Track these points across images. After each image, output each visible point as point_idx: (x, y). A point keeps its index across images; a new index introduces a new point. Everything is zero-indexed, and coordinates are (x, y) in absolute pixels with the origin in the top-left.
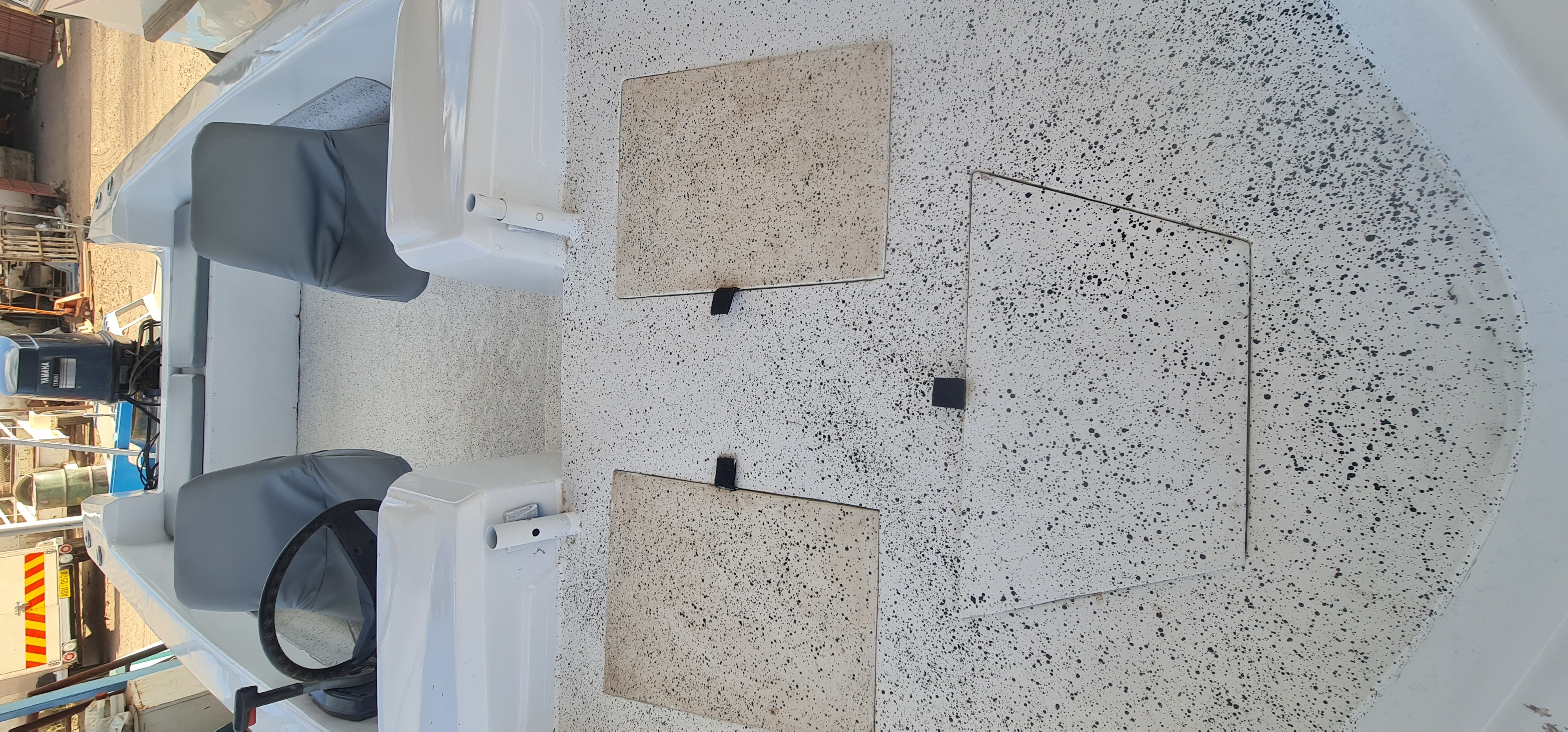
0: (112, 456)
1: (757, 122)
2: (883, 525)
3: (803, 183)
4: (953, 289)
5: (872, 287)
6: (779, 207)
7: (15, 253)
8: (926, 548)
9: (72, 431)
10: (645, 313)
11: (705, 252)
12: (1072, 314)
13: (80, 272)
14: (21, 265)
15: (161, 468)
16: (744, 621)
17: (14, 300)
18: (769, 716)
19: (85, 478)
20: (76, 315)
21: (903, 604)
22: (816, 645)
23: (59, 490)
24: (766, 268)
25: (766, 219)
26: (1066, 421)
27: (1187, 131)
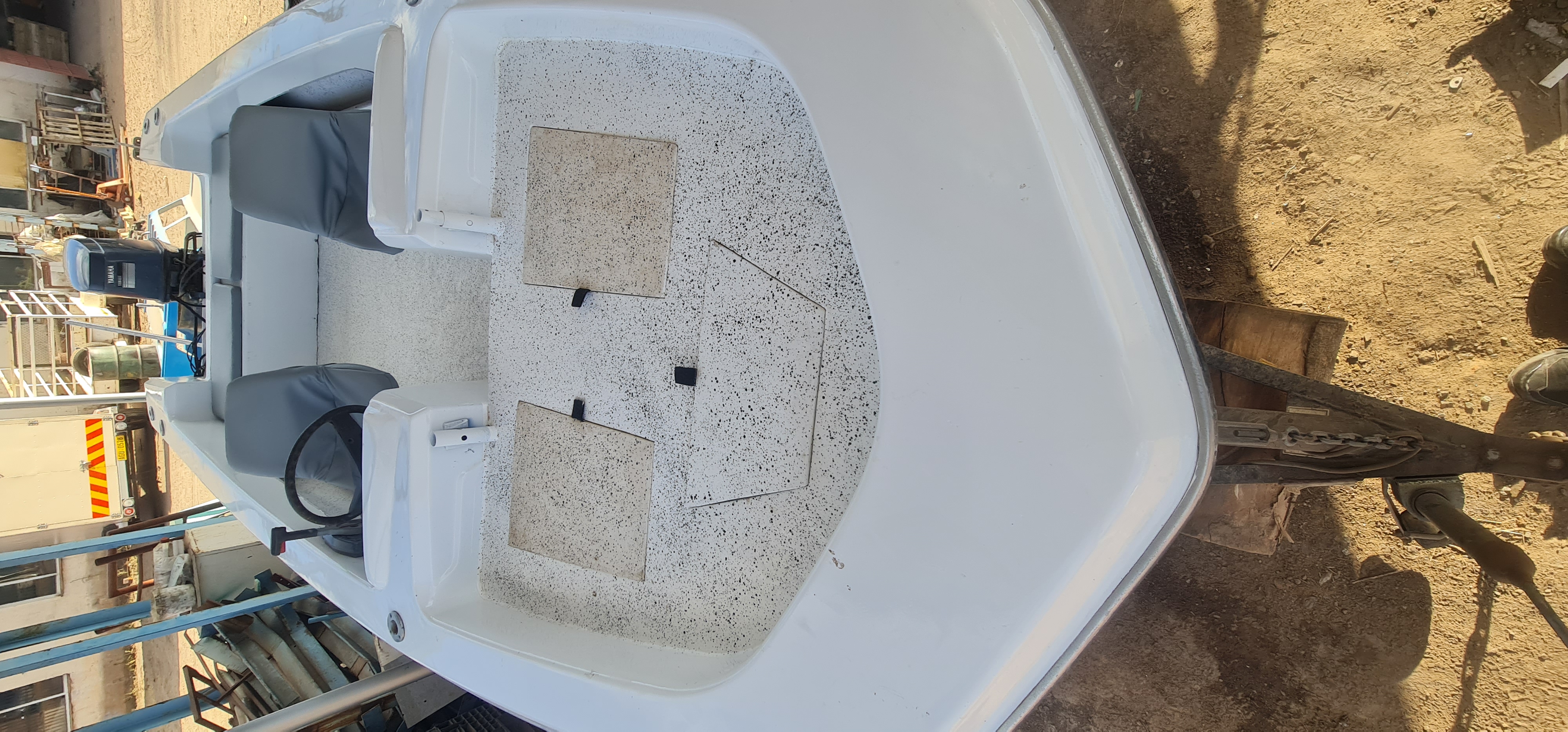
0: (162, 342)
1: (605, 179)
2: (656, 451)
3: (627, 227)
4: (696, 311)
5: (659, 302)
6: (614, 241)
7: (57, 135)
8: (674, 467)
9: (119, 310)
10: (539, 297)
11: (573, 261)
12: (747, 337)
13: (118, 157)
14: (63, 146)
15: (208, 358)
16: (584, 504)
17: (60, 180)
18: (594, 561)
19: (135, 355)
20: (117, 200)
21: (662, 498)
22: (619, 520)
23: (112, 364)
24: (605, 280)
25: (606, 247)
26: (739, 400)
27: (805, 240)
